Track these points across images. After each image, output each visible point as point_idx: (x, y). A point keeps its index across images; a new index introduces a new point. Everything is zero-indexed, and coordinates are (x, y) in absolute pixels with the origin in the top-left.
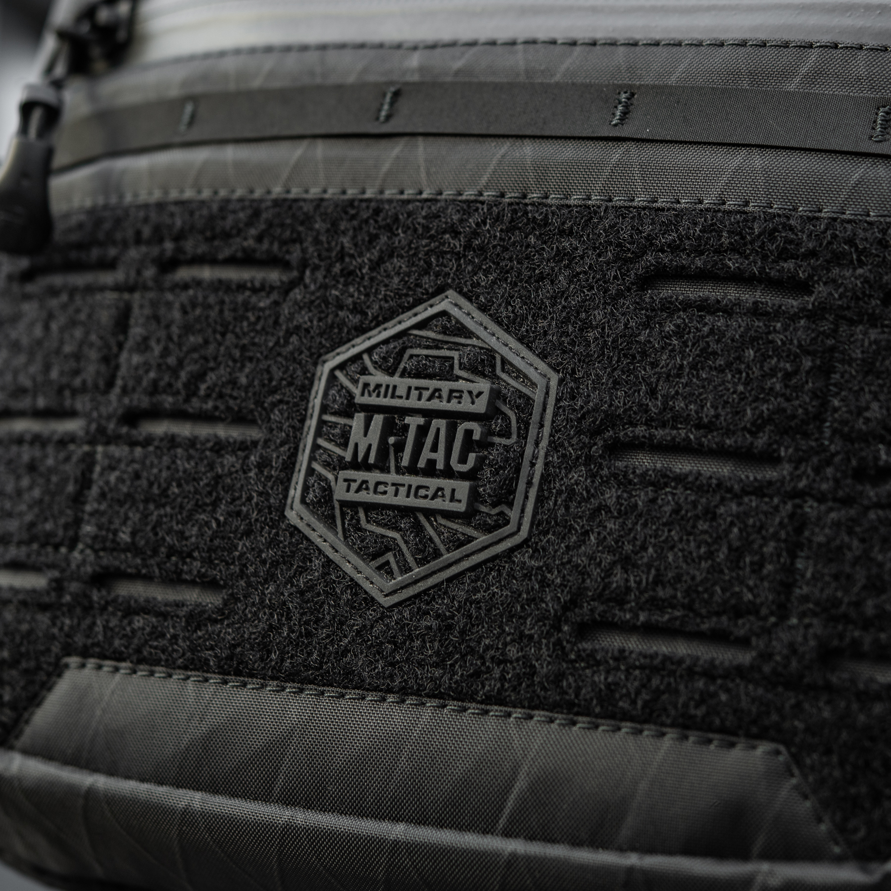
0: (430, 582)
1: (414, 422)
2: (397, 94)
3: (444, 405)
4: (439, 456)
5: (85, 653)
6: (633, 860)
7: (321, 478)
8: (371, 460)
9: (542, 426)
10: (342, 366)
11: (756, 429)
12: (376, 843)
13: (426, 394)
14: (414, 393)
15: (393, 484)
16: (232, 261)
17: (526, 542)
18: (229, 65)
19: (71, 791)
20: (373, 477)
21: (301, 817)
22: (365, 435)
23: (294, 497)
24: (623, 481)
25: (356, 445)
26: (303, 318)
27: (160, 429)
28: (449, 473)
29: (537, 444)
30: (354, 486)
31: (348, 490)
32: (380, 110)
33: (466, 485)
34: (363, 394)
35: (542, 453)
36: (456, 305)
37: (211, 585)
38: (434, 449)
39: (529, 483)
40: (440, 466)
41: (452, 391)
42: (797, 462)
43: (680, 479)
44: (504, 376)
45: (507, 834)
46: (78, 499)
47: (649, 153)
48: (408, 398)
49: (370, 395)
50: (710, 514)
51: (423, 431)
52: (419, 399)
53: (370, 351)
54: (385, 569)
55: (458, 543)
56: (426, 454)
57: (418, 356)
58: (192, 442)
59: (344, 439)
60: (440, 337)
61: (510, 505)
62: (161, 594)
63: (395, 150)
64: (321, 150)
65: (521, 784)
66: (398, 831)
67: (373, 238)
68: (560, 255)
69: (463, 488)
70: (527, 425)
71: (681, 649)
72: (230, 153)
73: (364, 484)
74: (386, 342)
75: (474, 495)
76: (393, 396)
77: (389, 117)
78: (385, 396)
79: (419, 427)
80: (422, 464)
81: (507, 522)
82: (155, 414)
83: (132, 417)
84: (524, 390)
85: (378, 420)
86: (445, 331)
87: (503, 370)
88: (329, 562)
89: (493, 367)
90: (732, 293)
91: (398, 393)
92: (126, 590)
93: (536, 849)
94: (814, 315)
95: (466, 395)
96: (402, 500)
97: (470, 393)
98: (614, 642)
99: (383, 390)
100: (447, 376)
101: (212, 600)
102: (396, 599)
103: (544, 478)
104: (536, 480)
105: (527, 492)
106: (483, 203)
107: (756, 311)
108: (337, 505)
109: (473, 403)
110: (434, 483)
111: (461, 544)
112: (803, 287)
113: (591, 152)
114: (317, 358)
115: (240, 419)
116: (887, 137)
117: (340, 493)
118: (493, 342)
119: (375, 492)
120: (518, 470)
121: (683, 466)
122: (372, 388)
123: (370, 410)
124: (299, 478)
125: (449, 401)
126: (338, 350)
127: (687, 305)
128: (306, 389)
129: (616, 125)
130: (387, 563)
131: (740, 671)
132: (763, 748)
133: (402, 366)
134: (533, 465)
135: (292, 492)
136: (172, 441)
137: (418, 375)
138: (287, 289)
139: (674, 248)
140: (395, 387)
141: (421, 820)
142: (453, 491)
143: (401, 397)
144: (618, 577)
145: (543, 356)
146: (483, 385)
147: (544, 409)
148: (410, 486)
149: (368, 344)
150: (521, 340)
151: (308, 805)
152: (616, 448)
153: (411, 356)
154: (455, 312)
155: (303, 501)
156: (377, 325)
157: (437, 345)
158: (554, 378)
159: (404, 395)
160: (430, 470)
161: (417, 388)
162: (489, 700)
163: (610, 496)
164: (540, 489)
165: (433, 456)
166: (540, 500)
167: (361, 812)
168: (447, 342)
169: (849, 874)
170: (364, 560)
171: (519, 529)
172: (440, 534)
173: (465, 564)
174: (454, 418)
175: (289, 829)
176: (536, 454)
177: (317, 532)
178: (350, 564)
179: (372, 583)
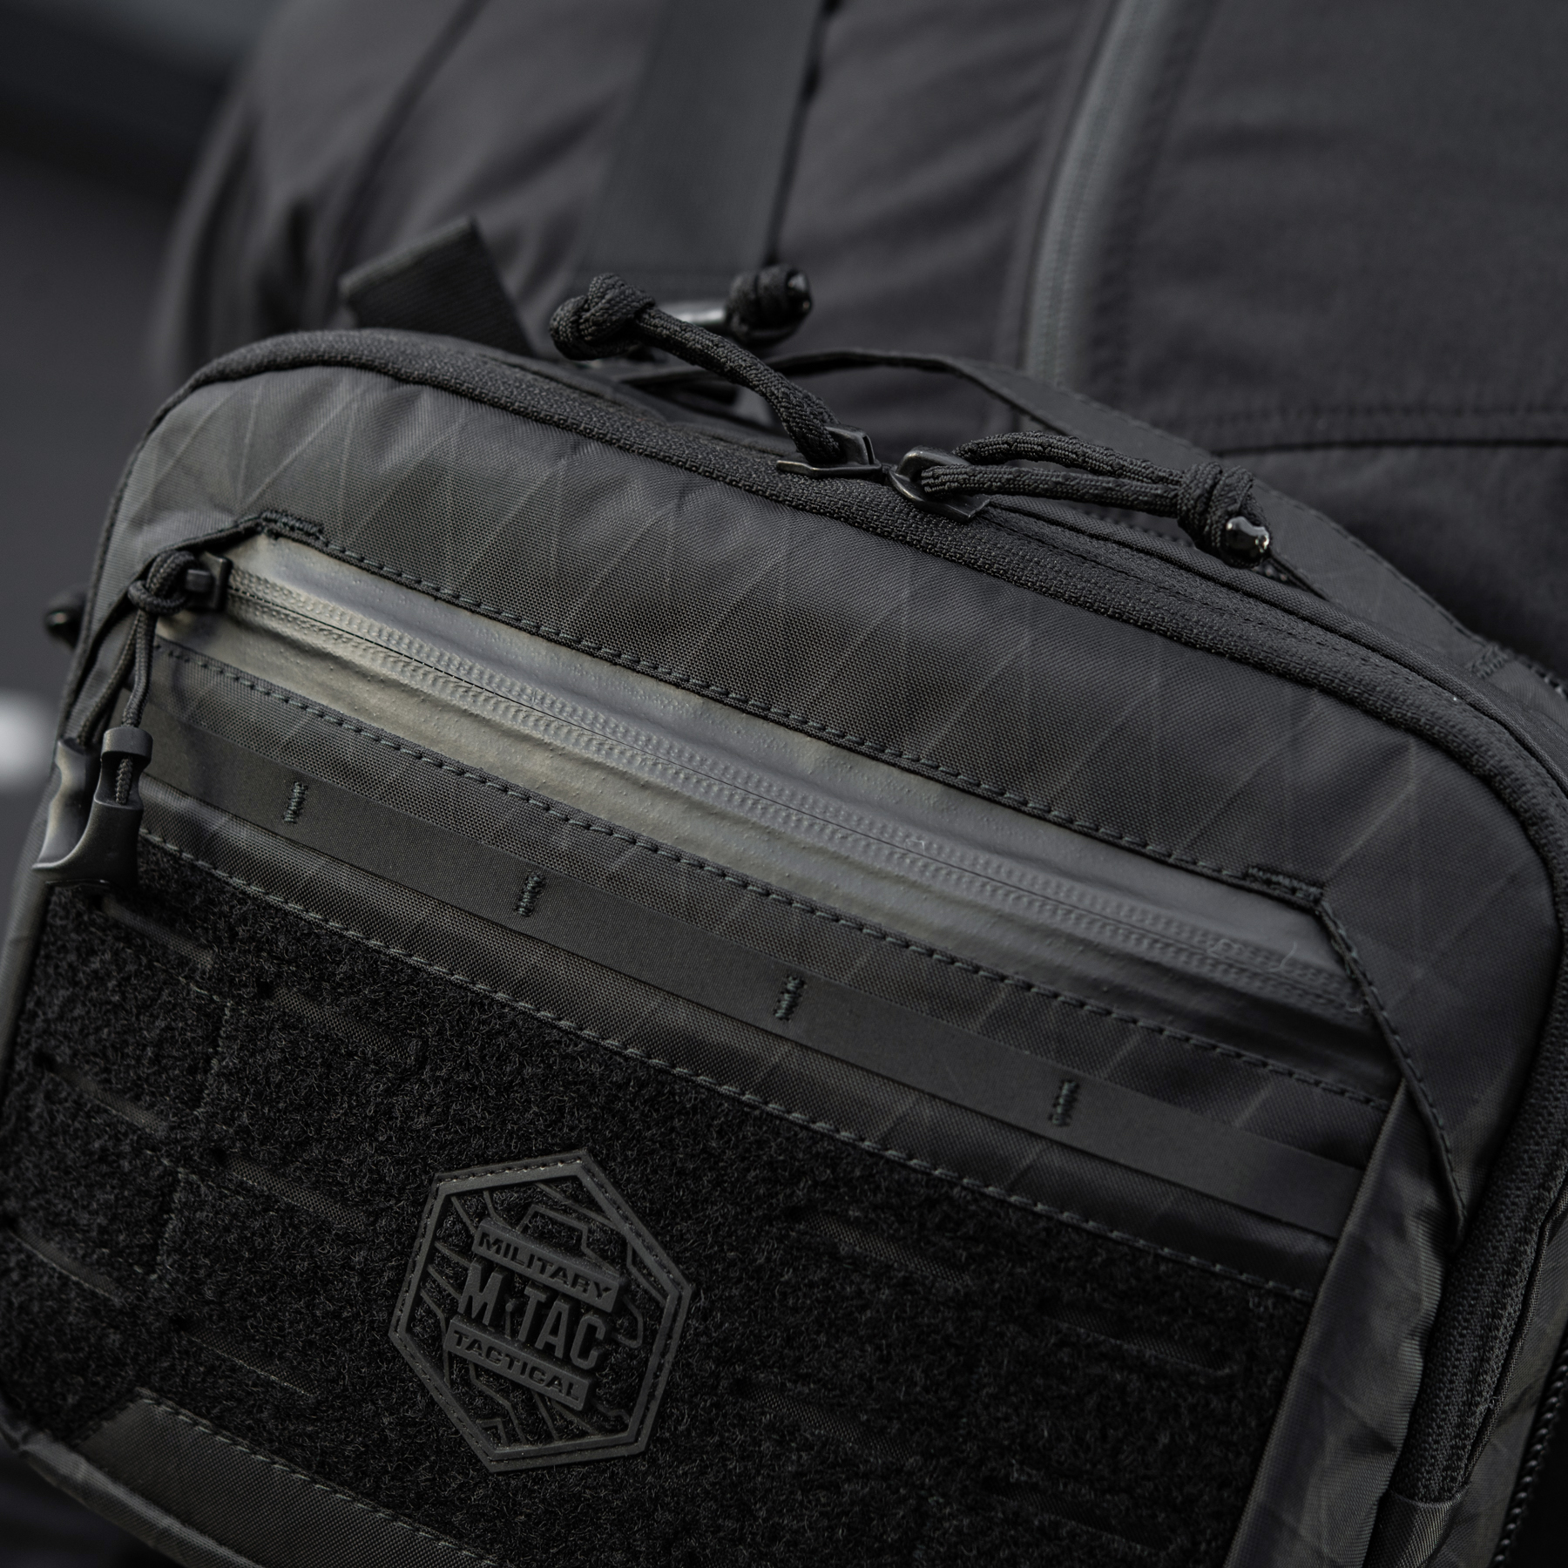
0: (539, 1462)
1: (535, 1296)
2: (540, 885)
3: (567, 1288)
4: (559, 1341)
5: (162, 1394)
7: (429, 1312)
8: (486, 1321)
9: (669, 1337)
10: (460, 1195)
13: (550, 1269)
14: (537, 1264)
15: (507, 1355)
17: (642, 1454)
20: (487, 1339)
22: (481, 1290)
23: (398, 1321)
25: (471, 1298)
26: (420, 1121)
28: (566, 1361)
29: (663, 1355)
30: (466, 1341)
31: (459, 1343)
32: (521, 899)
33: (586, 1382)
34: (481, 1244)
35: (668, 1366)
36: (588, 1171)
37: (310, 1380)
38: (554, 1331)
39: (651, 1396)
40: (559, 1353)
41: (577, 1277)
44: (634, 1270)
46: (158, 1224)
48: (529, 1265)
49: (489, 1248)
51: (543, 1308)
52: (543, 1271)
53: (492, 1190)
54: (494, 1433)
56: (544, 1337)
57: (543, 1216)
58: (290, 1209)
59: (460, 1281)
60: (569, 1202)
61: (630, 1412)
67: (503, 1059)
69: (582, 1383)
70: (654, 1332)
73: (474, 1343)
74: (510, 1187)
75: (593, 1394)
76: (514, 1258)
77: (529, 912)
78: (506, 1255)
79: (539, 1303)
80: (539, 1345)
81: (625, 1427)
82: (248, 1157)
83: (219, 1149)
84: (654, 1293)
85: (496, 1279)
86: (574, 1198)
87: (634, 1263)
88: (432, 1402)
89: (624, 1260)
91: (519, 1257)
92: (218, 1347)
95: (591, 1287)
96: (514, 1374)
97: (597, 1285)
99: (504, 1246)
100: (574, 1251)
101: (312, 1396)
102: (502, 1467)
103: (667, 1394)
104: (659, 1392)
105: (649, 1402)
106: (627, 1058)
108: (446, 1355)
109: (599, 1295)
110: (551, 1369)
111: (575, 1437)
115: (344, 1206)
116: (1068, 1120)
117: (449, 1343)
118: (625, 1229)
119: (488, 1355)
120: (641, 1377)
122: (492, 1241)
123: (489, 1267)
125: (574, 1284)
126: (456, 1173)
128: (418, 1205)
129: (781, 1019)
130: (496, 1428)
133: (525, 1221)
134: (656, 1377)
135: (397, 1312)
140: (516, 1250)
142: (571, 1386)
143: (522, 1263)
145: (677, 1261)
147: (674, 1320)
148: (525, 1365)
149: (490, 1180)
150: (656, 1235)
152: (739, 1383)
153: (536, 1214)
154: (587, 1181)
155: (409, 1330)
156: (501, 1160)
157: (566, 1211)
158: (688, 1291)
159: (526, 1262)
160: (548, 1351)
161: (539, 1259)
164: (663, 1404)
165: (552, 1339)
166: (661, 1417)
168: (575, 1211)
170: (470, 1417)
171: (636, 1441)
172: (554, 1420)
173: (577, 1457)
174: (578, 1308)
176: (661, 1366)
177: (422, 1366)
178: (456, 1414)
179: (478, 1442)
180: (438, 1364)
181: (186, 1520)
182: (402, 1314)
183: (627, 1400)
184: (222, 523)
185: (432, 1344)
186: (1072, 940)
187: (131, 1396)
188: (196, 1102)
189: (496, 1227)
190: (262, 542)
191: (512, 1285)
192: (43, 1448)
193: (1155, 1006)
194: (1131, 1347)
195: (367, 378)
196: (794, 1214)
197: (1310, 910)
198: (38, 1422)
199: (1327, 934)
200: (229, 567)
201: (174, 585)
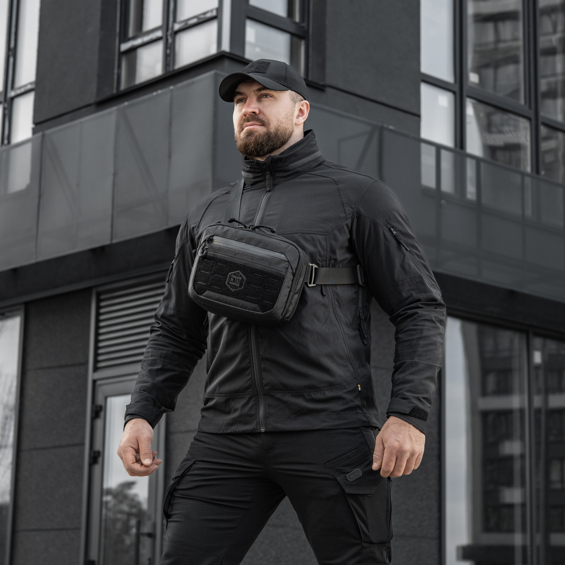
0: (236, 291)
1: (236, 279)
2: (235, 254)
5: (209, 290)
6: (248, 310)
11: (259, 284)
12: (230, 307)
16: (222, 264)
17: (243, 289)
18: (222, 247)
19: (207, 300)
20: (232, 283)
21: (225, 304)
24: (249, 286)
26: (228, 270)
27: (216, 275)
28: (238, 283)
36: (239, 272)
37: (220, 287)
41: (238, 278)
42: (261, 287)
43: (254, 287)
45: (239, 307)
46: (209, 279)
47: (254, 264)
50: (255, 289)
51: (236, 280)
54: (233, 289)
55: (238, 288)
58: (218, 277)
59: (230, 279)
62: (216, 287)
63: (235, 259)
64: (229, 257)
65: (241, 304)
66: (232, 306)
67: (233, 265)
68: (247, 270)
69: (239, 285)
71: (253, 298)
72: (222, 255)
74: (234, 273)
75: (240, 285)
77: (235, 256)
82: (215, 274)
83: (213, 274)
85: (233, 279)
90: (258, 275)
92: (213, 286)
93: (241, 309)
94: (264, 278)
96: (234, 285)
98: (248, 297)
100: (238, 276)
101: (220, 289)
102: (233, 291)
106: (242, 264)
107: (260, 276)
110: (237, 284)
112: (263, 275)
113: (250, 263)
114: (228, 273)
115: (222, 276)
116: (270, 266)
117: (230, 283)
121: (254, 286)
123: (233, 278)
124: (227, 281)
126: (230, 273)
127: (255, 275)
128: (228, 275)
129: (251, 261)
131: (256, 300)
132: (257, 305)
136: (217, 276)
137: (236, 276)
138: (226, 267)
139: (255, 271)
141: (233, 306)
144: (249, 293)
145: (245, 277)
146: (241, 278)
147: (245, 280)
150: (244, 275)
151: (225, 303)
152: (249, 284)
153: (236, 274)
157: (238, 274)
160: (237, 283)
162: (239, 299)
163: (249, 287)
166: (244, 286)
167: (230, 305)
169: (261, 313)
173: (238, 290)
174: (239, 280)
175: (224, 305)
176: (244, 283)
177: (228, 285)
178: (230, 288)
179: (231, 289)
180: (229, 285)
181: (210, 299)
182: (226, 282)
183: (242, 286)
184: (212, 235)
185: (228, 283)
186: (270, 256)
187: (206, 291)
188: (212, 271)
189: (233, 276)
190: (214, 236)
191: (234, 279)
192: (199, 296)
193: (275, 259)
194: (274, 280)
195: (221, 226)
196: (253, 273)
197: (284, 254)
198: (199, 294)
199: (285, 256)
200: (213, 238)
201: (209, 238)
